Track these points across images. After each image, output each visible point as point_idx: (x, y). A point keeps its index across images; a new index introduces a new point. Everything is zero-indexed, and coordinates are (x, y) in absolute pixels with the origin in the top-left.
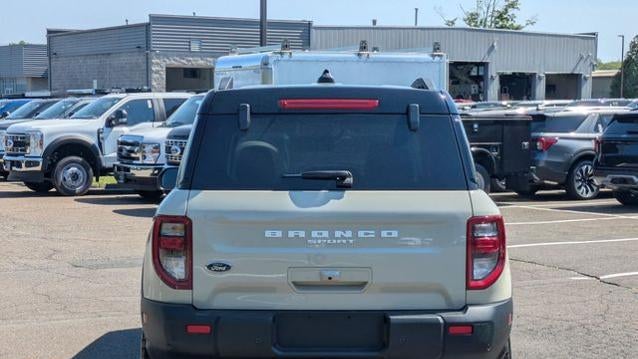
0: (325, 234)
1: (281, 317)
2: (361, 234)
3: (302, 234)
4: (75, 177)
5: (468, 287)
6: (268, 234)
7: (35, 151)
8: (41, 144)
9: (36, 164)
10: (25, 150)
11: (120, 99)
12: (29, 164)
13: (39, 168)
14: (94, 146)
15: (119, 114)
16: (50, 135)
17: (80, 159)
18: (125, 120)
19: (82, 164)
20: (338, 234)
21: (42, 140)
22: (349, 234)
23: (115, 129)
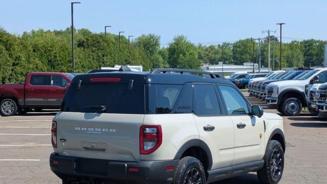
0: (92, 129)
1: (79, 160)
2: (103, 130)
3: (86, 129)
4: (293, 107)
5: (141, 153)
6: (76, 128)
7: (275, 95)
8: (278, 92)
9: (275, 101)
10: (271, 95)
11: (319, 70)
12: (273, 101)
13: (276, 103)
14: (303, 93)
15: (316, 78)
16: (282, 88)
17: (296, 99)
18: (318, 80)
19: (297, 101)
20: (96, 129)
21: (278, 90)
22: (100, 130)
23: (314, 85)
